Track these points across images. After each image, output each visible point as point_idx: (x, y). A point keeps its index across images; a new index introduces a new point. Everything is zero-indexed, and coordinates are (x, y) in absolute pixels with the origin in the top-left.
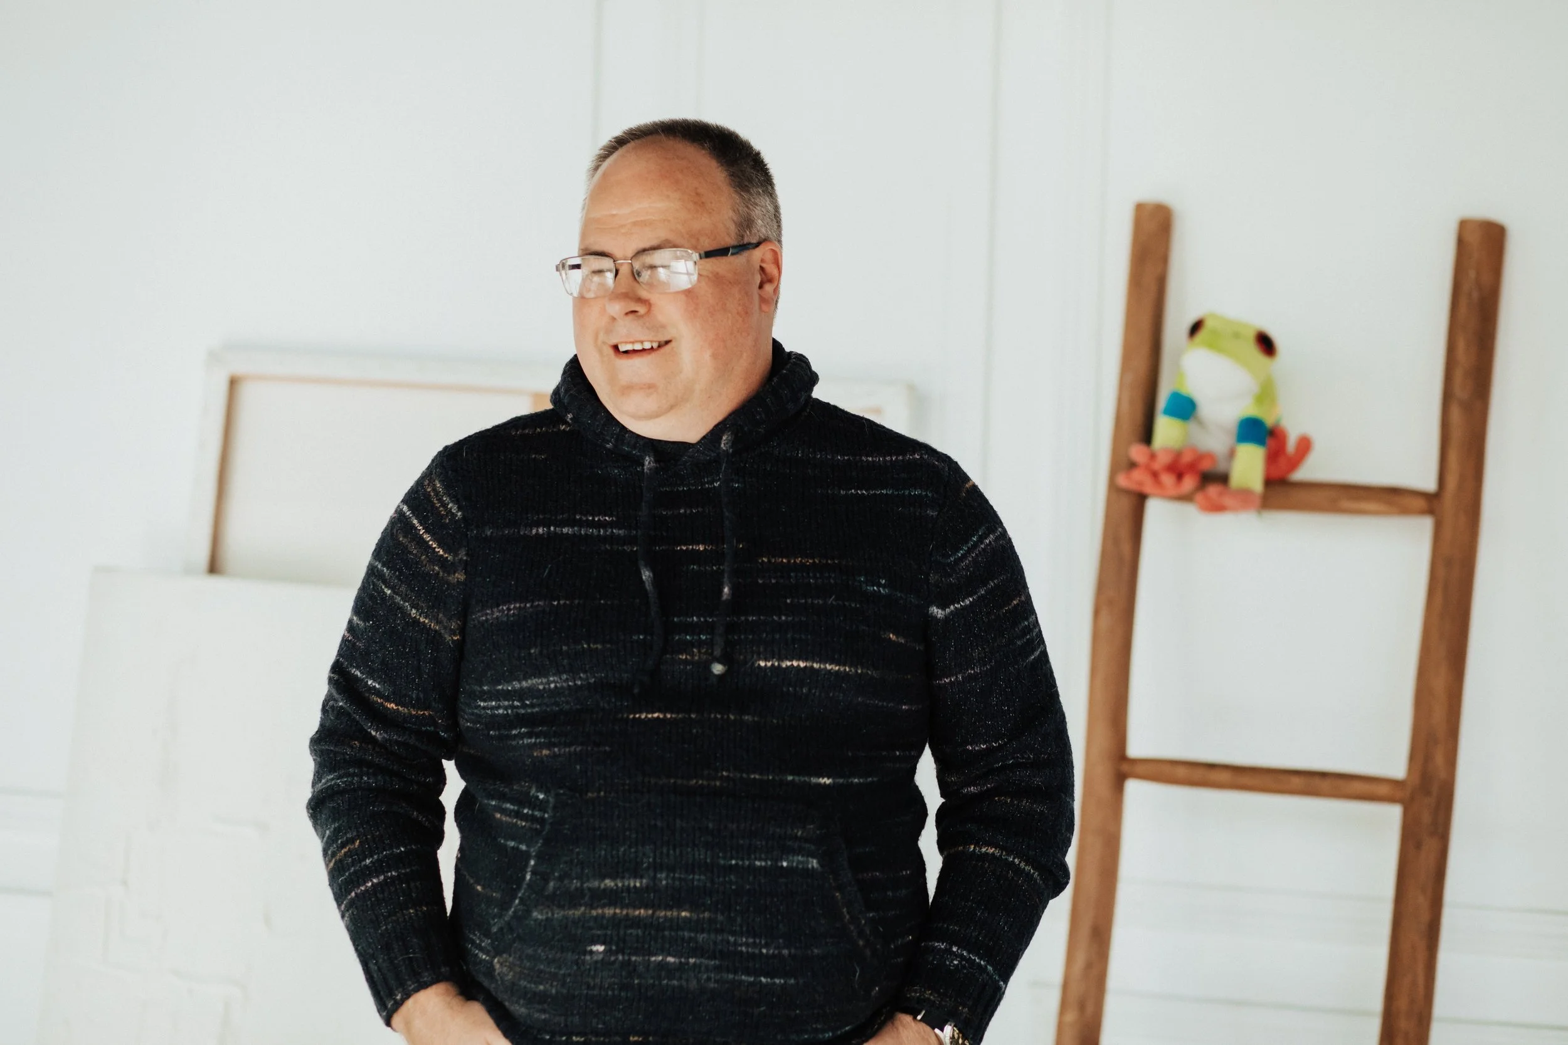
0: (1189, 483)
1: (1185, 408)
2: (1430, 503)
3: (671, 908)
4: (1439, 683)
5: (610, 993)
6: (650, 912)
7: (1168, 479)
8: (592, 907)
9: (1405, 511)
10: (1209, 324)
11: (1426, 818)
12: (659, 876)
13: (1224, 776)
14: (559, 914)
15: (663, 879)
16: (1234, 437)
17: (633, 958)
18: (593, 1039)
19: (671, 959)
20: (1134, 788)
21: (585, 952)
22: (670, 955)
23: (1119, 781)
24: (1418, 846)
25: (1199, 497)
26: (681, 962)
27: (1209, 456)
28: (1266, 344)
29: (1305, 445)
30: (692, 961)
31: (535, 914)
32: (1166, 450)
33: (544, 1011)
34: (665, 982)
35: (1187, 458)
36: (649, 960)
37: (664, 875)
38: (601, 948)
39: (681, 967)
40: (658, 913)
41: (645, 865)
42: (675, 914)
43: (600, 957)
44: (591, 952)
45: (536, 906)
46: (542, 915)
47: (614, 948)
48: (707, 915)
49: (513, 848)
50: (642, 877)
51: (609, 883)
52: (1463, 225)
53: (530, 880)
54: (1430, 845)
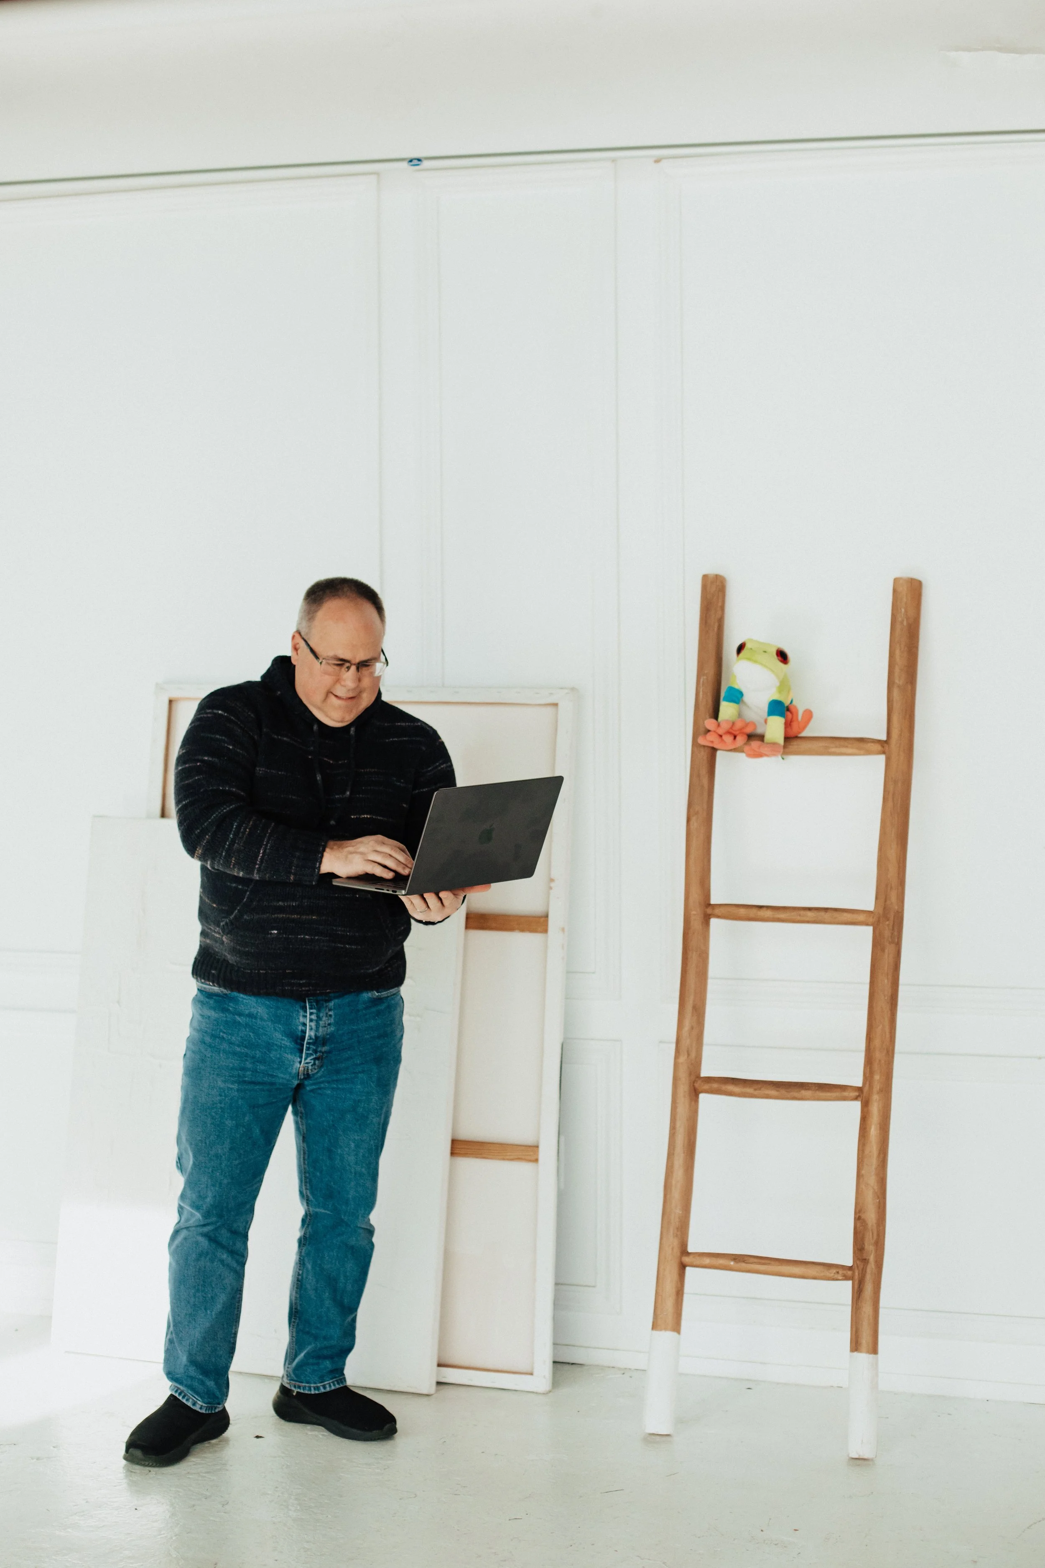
0: (741, 740)
1: (737, 696)
2: (883, 746)
3: (308, 915)
4: (892, 853)
5: (279, 952)
6: (299, 916)
7: (728, 739)
8: (272, 914)
9: (869, 753)
10: (748, 646)
11: (887, 933)
12: (304, 901)
13: (768, 913)
14: (256, 917)
15: (306, 903)
16: (766, 714)
17: (290, 936)
18: (269, 972)
19: (307, 937)
20: (715, 924)
21: (268, 934)
22: (307, 935)
23: (706, 920)
24: (883, 950)
25: (746, 748)
26: (311, 938)
27: (753, 724)
28: (782, 656)
29: (809, 715)
30: (316, 938)
31: (245, 917)
32: (727, 721)
33: (248, 959)
34: (304, 947)
35: (739, 725)
36: (297, 937)
37: (306, 901)
38: (276, 932)
39: (312, 940)
40: (302, 917)
41: (298, 896)
42: (310, 917)
43: (275, 935)
44: (271, 933)
45: (246, 913)
46: (248, 917)
47: (281, 932)
48: (324, 918)
49: (235, 887)
50: (296, 901)
51: (281, 903)
52: (896, 580)
53: (246, 901)
54: (890, 949)
